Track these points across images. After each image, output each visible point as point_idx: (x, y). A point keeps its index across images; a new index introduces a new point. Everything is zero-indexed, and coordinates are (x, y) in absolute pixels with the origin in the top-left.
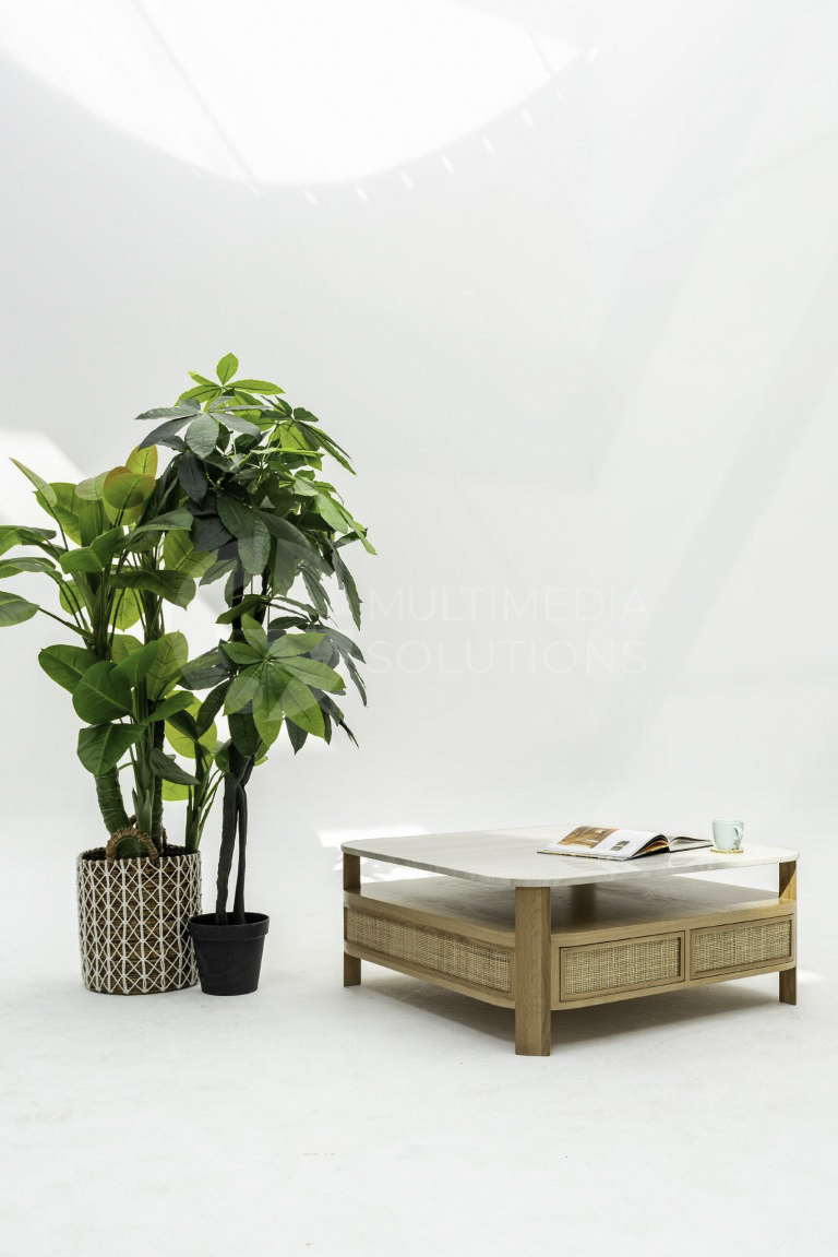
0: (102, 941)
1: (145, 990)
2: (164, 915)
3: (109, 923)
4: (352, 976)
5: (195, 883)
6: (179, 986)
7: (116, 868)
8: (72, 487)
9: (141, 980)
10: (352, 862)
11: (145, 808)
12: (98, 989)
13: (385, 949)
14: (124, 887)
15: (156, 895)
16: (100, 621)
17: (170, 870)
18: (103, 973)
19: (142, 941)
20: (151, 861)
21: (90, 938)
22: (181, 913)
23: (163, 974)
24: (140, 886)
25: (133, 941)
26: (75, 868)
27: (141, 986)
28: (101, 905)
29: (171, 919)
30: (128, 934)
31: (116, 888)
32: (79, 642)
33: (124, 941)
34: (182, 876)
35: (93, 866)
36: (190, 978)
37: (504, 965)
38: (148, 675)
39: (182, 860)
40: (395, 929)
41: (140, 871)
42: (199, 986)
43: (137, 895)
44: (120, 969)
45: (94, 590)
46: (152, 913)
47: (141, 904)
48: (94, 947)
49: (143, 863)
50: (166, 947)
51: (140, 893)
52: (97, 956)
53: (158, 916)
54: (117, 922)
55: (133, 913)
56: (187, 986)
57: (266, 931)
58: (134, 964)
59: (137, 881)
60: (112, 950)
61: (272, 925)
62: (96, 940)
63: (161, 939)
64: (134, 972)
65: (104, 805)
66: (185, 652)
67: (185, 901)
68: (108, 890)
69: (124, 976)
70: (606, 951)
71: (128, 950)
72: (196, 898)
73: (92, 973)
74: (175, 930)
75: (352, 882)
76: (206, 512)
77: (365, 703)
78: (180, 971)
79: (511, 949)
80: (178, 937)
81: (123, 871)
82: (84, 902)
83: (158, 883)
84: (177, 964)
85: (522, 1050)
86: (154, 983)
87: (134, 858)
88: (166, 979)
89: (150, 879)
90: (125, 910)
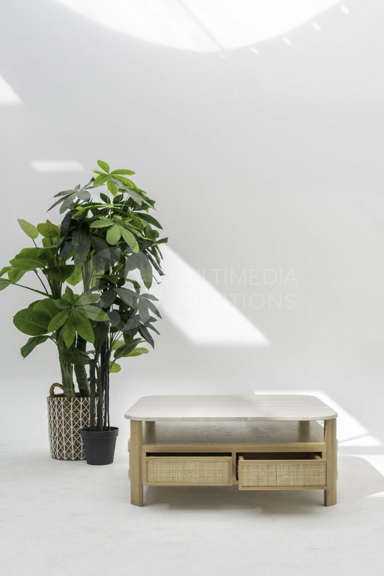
0: (51, 434)
2: (73, 425)
6: (81, 459)
7: (54, 401)
14: (57, 410)
15: (70, 415)
17: (77, 404)
18: (52, 449)
19: (64, 435)
22: (82, 424)
25: (60, 435)
27: (64, 456)
28: (51, 418)
29: (77, 427)
31: (54, 410)
34: (83, 407)
39: (83, 400)
41: (62, 403)
46: (68, 423)
47: (63, 418)
49: (64, 400)
50: (74, 439)
51: (63, 413)
53: (71, 425)
54: (55, 426)
57: (117, 435)
59: (61, 407)
60: (54, 438)
63: (72, 436)
64: (61, 450)
74: (79, 432)
80: (81, 435)
81: (56, 403)
83: (70, 409)
84: (80, 448)
86: (69, 456)
87: (60, 397)
88: (74, 454)
89: (67, 407)
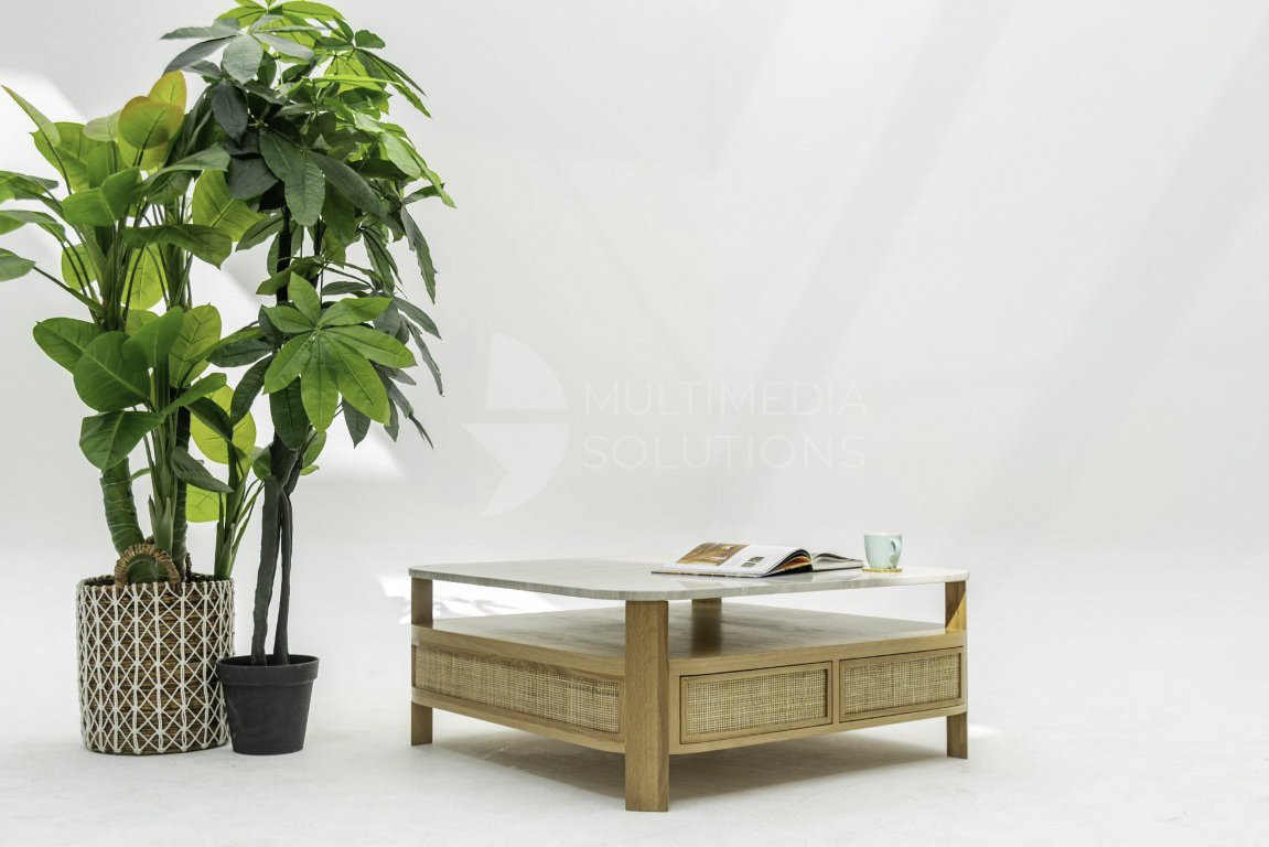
0: (108, 687)
1: (161, 749)
2: (187, 655)
3: (116, 664)
4: (422, 733)
5: (226, 617)
6: (204, 745)
7: (126, 596)
8: (79, 127)
9: (157, 737)
10: (422, 586)
11: (165, 521)
12: (102, 748)
13: (462, 693)
14: (136, 619)
15: (177, 629)
16: (112, 290)
17: (195, 598)
18: (108, 728)
19: (159, 686)
20: (171, 587)
21: (93, 684)
22: (208, 653)
23: (184, 729)
24: (157, 618)
25: (147, 687)
26: (75, 597)
27: (156, 744)
28: (107, 642)
29: (195, 660)
30: (140, 679)
31: (126, 620)
32: (84, 314)
33: (135, 687)
34: (210, 607)
35: (98, 593)
36: (218, 736)
37: (612, 699)
38: (170, 357)
39: (210, 587)
40: (476, 666)
41: (157, 599)
42: (230, 746)
43: (152, 629)
44: (130, 722)
45: (105, 251)
46: (171, 652)
47: (158, 640)
48: (97, 696)
49: (161, 590)
50: (188, 695)
51: (157, 626)
52: (101, 707)
53: (179, 656)
54: (127, 662)
55: (148, 651)
56: (214, 745)
57: (315, 677)
58: (148, 716)
59: (153, 611)
60: (120, 698)
61: (322, 669)
62: (100, 686)
63: (182, 685)
64: (147, 727)
65: (113, 519)
66: (218, 328)
67: (214, 639)
68: (116, 623)
69: (135, 731)
70: (738, 682)
71: (140, 698)
72: (226, 636)
73: (94, 729)
74: (200, 675)
75: (422, 614)
76: (246, 151)
77: (441, 393)
78: (205, 725)
79: (621, 679)
80: (205, 683)
81: (136, 599)
82: (86, 640)
83: (179, 615)
84: (202, 718)
85: (634, 805)
86: (173, 740)
87: (150, 582)
88: (188, 735)
89: (169, 609)
90: (137, 648)
